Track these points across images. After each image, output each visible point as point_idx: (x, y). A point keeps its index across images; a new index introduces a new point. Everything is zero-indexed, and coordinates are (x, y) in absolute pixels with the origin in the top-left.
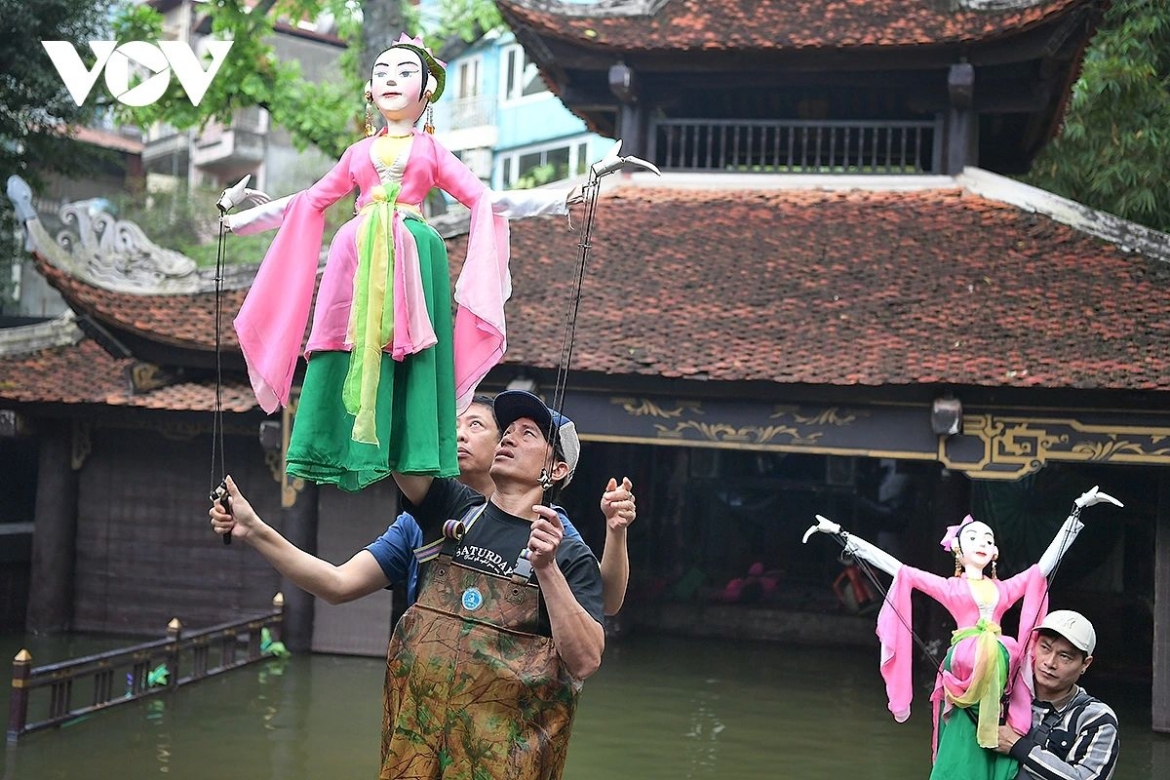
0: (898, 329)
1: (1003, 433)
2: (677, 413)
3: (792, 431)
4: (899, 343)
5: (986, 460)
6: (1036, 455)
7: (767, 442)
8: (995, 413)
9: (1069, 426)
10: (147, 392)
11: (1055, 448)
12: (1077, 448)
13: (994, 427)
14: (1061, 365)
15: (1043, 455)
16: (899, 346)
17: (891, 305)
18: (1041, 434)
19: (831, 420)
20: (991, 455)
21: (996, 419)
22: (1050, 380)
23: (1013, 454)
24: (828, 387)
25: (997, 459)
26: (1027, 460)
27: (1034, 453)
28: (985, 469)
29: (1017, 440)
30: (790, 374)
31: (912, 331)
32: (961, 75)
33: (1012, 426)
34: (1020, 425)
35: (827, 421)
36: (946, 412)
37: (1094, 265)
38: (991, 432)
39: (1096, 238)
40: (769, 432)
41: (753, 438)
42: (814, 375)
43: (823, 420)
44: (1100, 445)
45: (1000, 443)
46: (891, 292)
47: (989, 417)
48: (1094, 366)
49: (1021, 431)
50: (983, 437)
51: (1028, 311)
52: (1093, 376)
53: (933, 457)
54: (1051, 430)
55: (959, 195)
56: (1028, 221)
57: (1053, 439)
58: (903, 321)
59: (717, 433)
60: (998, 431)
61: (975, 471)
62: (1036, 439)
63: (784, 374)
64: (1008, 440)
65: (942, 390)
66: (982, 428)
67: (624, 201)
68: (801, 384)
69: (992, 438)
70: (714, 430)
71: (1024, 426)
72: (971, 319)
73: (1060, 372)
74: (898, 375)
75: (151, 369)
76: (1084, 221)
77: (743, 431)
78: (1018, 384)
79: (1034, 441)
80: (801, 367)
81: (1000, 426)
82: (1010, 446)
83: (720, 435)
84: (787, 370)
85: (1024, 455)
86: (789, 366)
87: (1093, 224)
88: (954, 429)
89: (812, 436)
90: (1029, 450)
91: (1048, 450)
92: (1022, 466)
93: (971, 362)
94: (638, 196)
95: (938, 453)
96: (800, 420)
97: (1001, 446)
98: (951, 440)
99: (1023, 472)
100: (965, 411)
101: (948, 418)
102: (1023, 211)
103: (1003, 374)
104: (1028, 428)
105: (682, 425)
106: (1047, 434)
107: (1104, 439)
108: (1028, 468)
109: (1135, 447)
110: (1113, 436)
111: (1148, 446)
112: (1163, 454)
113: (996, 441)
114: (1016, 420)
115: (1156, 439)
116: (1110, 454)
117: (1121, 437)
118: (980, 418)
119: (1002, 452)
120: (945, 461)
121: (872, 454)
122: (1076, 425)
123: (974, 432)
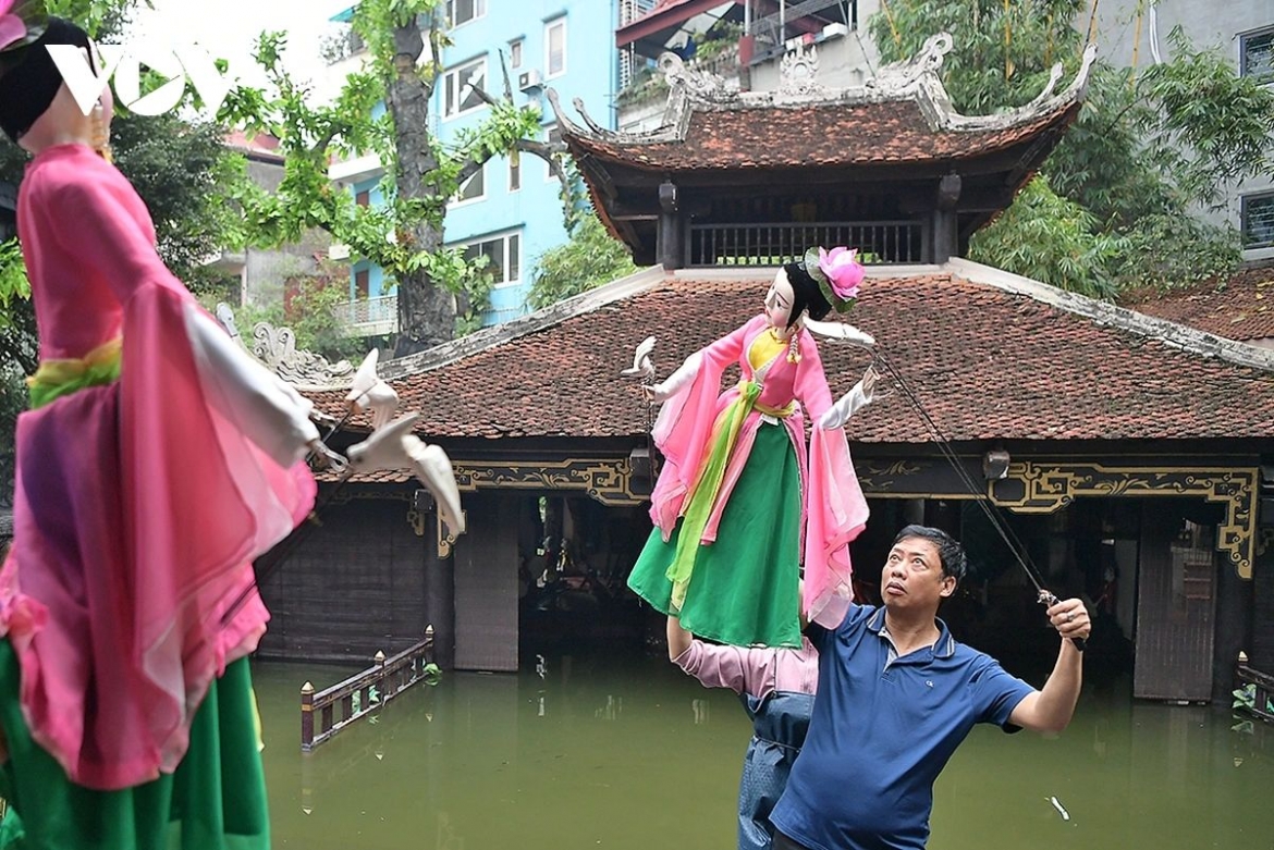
0: (945, 394)
1: (1040, 476)
3: (867, 481)
4: (950, 406)
5: (1027, 498)
6: (1066, 492)
8: (1033, 461)
9: (1092, 468)
11: (1081, 486)
12: (1098, 486)
13: (1033, 472)
14: (1088, 421)
15: (1071, 492)
16: (952, 409)
17: (932, 374)
18: (1070, 476)
19: (900, 471)
20: (1031, 494)
21: (1034, 465)
22: (1084, 433)
23: (1048, 492)
24: (904, 445)
25: (1035, 497)
26: (1059, 497)
27: (1065, 490)
28: (1026, 505)
29: (1051, 481)
30: (873, 436)
31: (958, 395)
32: (951, 185)
33: (1047, 470)
34: (1053, 469)
35: (897, 472)
36: (1000, 461)
37: (1080, 336)
38: (1031, 476)
39: (1073, 313)
42: (892, 435)
43: (893, 471)
44: (1116, 483)
45: (1038, 483)
46: (928, 364)
47: (1029, 463)
48: (1114, 420)
49: (1055, 474)
50: (1024, 480)
51: (1044, 376)
52: (1116, 429)
53: (983, 497)
54: (1078, 472)
55: (949, 280)
56: (1013, 300)
57: (1080, 480)
58: (946, 387)
60: (1036, 475)
61: (1018, 507)
62: (1066, 479)
63: (866, 436)
64: (1043, 481)
65: (997, 443)
66: (1026, 474)
67: (674, 293)
68: (882, 443)
69: (1031, 480)
71: (1057, 469)
72: (1002, 384)
73: (1090, 426)
74: (961, 433)
76: (1060, 300)
78: (1059, 437)
79: (1064, 482)
80: (880, 429)
81: (1038, 470)
82: (1045, 487)
84: (868, 432)
85: (1057, 493)
86: (869, 429)
87: (1068, 303)
88: (1004, 475)
89: (884, 484)
90: (1060, 489)
91: (1075, 488)
92: (1056, 501)
93: (1017, 420)
94: (683, 288)
95: (987, 494)
96: (875, 471)
97: (1039, 486)
98: (998, 483)
99: (1056, 506)
100: (1012, 460)
101: (1000, 466)
102: (1007, 293)
103: (1045, 429)
104: (1060, 471)
106: (1075, 476)
107: (1119, 477)
108: (1059, 503)
109: (1143, 483)
110: (1127, 475)
111: (1153, 482)
112: (1165, 488)
113: (1034, 482)
114: (1050, 465)
115: (1159, 477)
116: (1124, 489)
117: (1133, 476)
118: (1022, 464)
119: (1039, 491)
120: (994, 500)
121: (934, 497)
122: (1098, 468)
123: (1018, 477)
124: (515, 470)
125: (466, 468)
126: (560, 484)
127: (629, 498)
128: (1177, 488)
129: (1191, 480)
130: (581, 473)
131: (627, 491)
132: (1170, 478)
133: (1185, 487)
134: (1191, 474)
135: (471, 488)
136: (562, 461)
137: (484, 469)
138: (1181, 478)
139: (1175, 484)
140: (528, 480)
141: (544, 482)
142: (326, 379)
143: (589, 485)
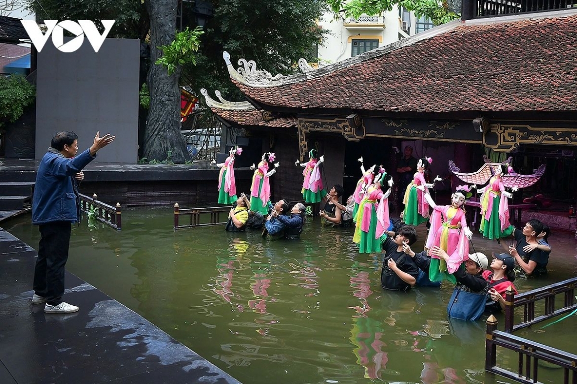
1: (504, 132)
2: (400, 125)
3: (435, 132)
5: (499, 144)
8: (501, 123)
9: (527, 128)
10: (268, 121)
11: (522, 138)
12: (530, 138)
13: (501, 129)
15: (519, 141)
18: (517, 132)
19: (447, 127)
20: (501, 141)
21: (501, 125)
23: (508, 141)
25: (503, 143)
26: (513, 144)
27: (515, 140)
28: (498, 148)
29: (510, 135)
33: (506, 128)
36: (476, 122)
38: (500, 131)
40: (428, 132)
41: (424, 135)
43: (445, 127)
44: (538, 137)
47: (498, 124)
49: (510, 131)
50: (497, 134)
53: (481, 142)
54: (521, 130)
57: (522, 134)
60: (502, 131)
61: (495, 148)
64: (506, 134)
65: (478, 113)
66: (498, 130)
70: (412, 132)
71: (511, 128)
75: (269, 113)
77: (421, 132)
79: (515, 135)
81: (503, 128)
82: (507, 138)
83: (414, 134)
85: (512, 141)
88: (481, 130)
89: (442, 134)
90: (513, 139)
91: (520, 139)
92: (511, 146)
95: (483, 141)
96: (438, 127)
97: (504, 137)
99: (511, 149)
100: (491, 122)
101: (477, 126)
104: (513, 129)
105: (403, 130)
106: (519, 132)
107: (538, 134)
108: (513, 147)
109: (551, 137)
110: (543, 132)
111: (556, 137)
112: (561, 140)
113: (502, 135)
114: (508, 126)
115: (559, 133)
116: (542, 140)
117: (545, 133)
118: (496, 125)
119: (504, 140)
120: (485, 144)
121: (461, 141)
122: (529, 128)
123: (495, 131)
124: (320, 123)
125: (307, 122)
126: (334, 130)
127: (355, 138)
128: (567, 141)
129: (573, 136)
130: (340, 125)
131: (355, 134)
132: (563, 135)
133: (571, 141)
134: (573, 133)
135: (308, 131)
136: (334, 119)
137: (311, 122)
138: (568, 134)
139: (566, 138)
140: (325, 128)
141: (329, 129)
142: (269, 82)
143: (342, 131)
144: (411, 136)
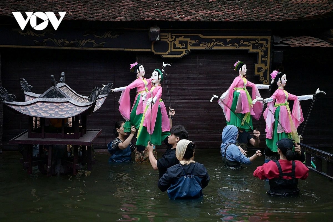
1: (175, 40)
2: (43, 35)
3: (93, 41)
5: (169, 51)
7: (82, 47)
8: (172, 32)
9: (198, 36)
11: (194, 45)
12: (201, 45)
13: (172, 38)
14: (196, 13)
15: (189, 48)
16: (134, 5)
18: (188, 40)
19: (109, 36)
20: (171, 48)
21: (172, 34)
22: (193, 18)
23: (179, 48)
24: (109, 22)
25: (173, 50)
26: (184, 50)
27: (186, 47)
28: (168, 54)
29: (180, 42)
30: (93, 18)
33: (178, 37)
34: (181, 36)
35: (108, 37)
36: (155, 31)
38: (171, 40)
40: (83, 42)
41: (77, 45)
42: (103, 17)
43: (106, 37)
44: (209, 43)
45: (174, 43)
47: (170, 33)
48: (208, 13)
49: (181, 39)
50: (168, 42)
52: (208, 17)
53: (149, 50)
54: (192, 38)
57: (193, 42)
59: (61, 43)
60: (173, 39)
61: (165, 55)
64: (177, 42)
65: (153, 23)
66: (168, 39)
68: (98, 21)
69: (171, 42)
70: (60, 42)
71: (183, 37)
73: (196, 15)
74: (136, 17)
77: (72, 42)
78: (181, 20)
79: (186, 43)
80: (97, 14)
81: (174, 37)
82: (178, 45)
83: (63, 44)
84: (91, 16)
85: (183, 48)
86: (92, 14)
88: (158, 39)
89: (101, 43)
90: (184, 46)
91: (191, 46)
92: (182, 52)
93: (164, 12)
95: (151, 49)
96: (97, 37)
97: (175, 45)
98: (156, 43)
99: (182, 55)
100: (162, 32)
101: (155, 34)
103: (176, 16)
104: (184, 38)
105: (46, 40)
106: (191, 40)
107: (210, 41)
108: (184, 53)
109: (221, 43)
110: (214, 40)
111: (226, 43)
112: (230, 46)
113: (172, 43)
114: (180, 34)
115: (228, 40)
116: (213, 46)
117: (217, 40)
118: (167, 34)
119: (175, 47)
120: (154, 51)
121: (126, 50)
122: (201, 36)
123: (165, 40)
128: (236, 46)
129: (242, 42)
132: (233, 41)
133: (240, 46)
134: (242, 39)
138: (237, 41)
139: (235, 44)
144: (58, 46)
